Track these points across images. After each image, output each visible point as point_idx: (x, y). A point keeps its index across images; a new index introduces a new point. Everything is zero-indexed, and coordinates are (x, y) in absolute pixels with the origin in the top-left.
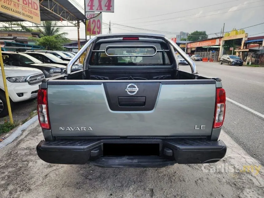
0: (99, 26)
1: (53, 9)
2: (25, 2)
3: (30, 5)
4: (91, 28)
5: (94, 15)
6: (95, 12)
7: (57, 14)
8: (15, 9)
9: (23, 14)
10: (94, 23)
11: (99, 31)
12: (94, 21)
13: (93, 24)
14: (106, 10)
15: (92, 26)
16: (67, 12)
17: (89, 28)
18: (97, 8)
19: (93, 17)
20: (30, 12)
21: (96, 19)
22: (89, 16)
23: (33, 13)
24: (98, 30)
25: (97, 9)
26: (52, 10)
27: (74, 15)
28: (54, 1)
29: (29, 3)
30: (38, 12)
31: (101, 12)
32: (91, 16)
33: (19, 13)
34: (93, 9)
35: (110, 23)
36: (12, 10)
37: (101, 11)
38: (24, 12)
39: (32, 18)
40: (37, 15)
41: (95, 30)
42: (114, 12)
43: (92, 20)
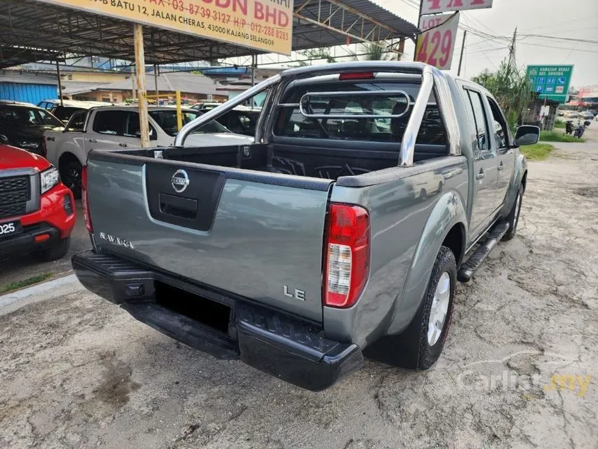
0: (446, 46)
1: (329, 18)
2: (259, 15)
3: (271, 19)
4: (427, 52)
5: (438, 20)
6: (444, 13)
7: (340, 28)
8: (236, 29)
9: (253, 38)
10: (436, 40)
11: (444, 59)
12: (437, 35)
13: (433, 41)
14: (472, 4)
15: (430, 47)
16: (367, 22)
17: (422, 52)
18: (449, 3)
19: (435, 25)
20: (269, 31)
21: (442, 30)
22: (426, 25)
23: (275, 33)
24: (444, 56)
25: (449, 6)
26: (327, 23)
27: (389, 26)
28: (334, 3)
29: (268, 14)
30: (289, 30)
31: (457, 12)
32: (431, 23)
33: (245, 36)
34: (439, 7)
35: (515, 35)
36: (230, 32)
37: (457, 8)
38: (254, 33)
39: (272, 43)
40: (284, 37)
41: (434, 57)
42: (491, 7)
43: (432, 32)
